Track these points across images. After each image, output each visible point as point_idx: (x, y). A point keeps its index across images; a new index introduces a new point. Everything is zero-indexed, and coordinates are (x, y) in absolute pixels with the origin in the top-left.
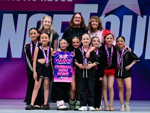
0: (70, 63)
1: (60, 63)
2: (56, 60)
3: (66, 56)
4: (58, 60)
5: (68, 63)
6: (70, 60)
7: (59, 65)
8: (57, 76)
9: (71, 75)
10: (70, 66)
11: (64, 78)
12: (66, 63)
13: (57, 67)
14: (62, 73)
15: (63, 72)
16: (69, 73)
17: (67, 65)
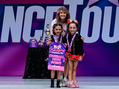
0: (63, 53)
3: (60, 47)
6: (63, 50)
7: (53, 54)
8: (51, 64)
9: (63, 64)
10: (63, 56)
11: (57, 66)
12: (59, 53)
13: (51, 56)
15: (56, 61)
16: (61, 62)
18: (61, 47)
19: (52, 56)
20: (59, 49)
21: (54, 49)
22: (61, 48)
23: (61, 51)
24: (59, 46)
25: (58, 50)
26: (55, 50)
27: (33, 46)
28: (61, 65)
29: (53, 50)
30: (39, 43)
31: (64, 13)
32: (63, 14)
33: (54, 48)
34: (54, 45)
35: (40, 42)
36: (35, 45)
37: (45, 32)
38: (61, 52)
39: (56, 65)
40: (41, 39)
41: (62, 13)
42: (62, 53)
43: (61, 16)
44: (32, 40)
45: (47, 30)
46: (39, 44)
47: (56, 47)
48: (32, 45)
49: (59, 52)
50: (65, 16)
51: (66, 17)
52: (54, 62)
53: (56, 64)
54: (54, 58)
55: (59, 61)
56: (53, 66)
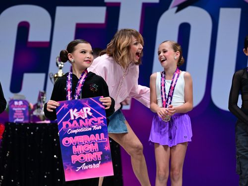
0: (100, 127)
1: (75, 131)
2: (61, 124)
3: (87, 111)
4: (68, 122)
5: (95, 127)
6: (99, 118)
7: (73, 135)
8: (72, 165)
9: (107, 157)
10: (102, 134)
11: (90, 166)
12: (90, 129)
13: (67, 142)
14: (82, 155)
15: (85, 153)
16: (101, 153)
17: (94, 132)
18: (91, 111)
19: (71, 140)
20: (86, 116)
21: (71, 122)
22: (91, 114)
23: (94, 123)
24: (85, 109)
25: (84, 120)
27: (18, 120)
28: (103, 161)
30: (36, 111)
33: (72, 118)
34: (71, 110)
35: (37, 106)
36: (23, 117)
37: (51, 79)
38: (93, 125)
39: (86, 162)
40: (40, 100)
42: (98, 126)
44: (16, 103)
45: (57, 74)
46: (35, 113)
47: (76, 115)
48: (15, 117)
49: (89, 127)
52: (80, 156)
53: (86, 160)
54: (77, 145)
55: (95, 152)
56: (80, 168)
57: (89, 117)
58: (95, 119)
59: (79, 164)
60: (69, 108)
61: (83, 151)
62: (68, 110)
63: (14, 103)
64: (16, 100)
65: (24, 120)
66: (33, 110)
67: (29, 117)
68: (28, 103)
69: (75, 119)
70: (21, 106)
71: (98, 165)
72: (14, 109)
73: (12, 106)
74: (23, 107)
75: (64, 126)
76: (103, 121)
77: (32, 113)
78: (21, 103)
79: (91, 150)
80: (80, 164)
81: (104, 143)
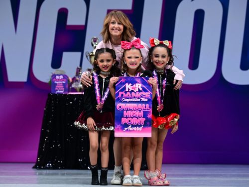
0: (147, 100)
1: (128, 100)
2: (118, 93)
3: (139, 86)
5: (143, 99)
6: (147, 93)
7: (126, 103)
8: (122, 125)
9: (148, 123)
10: (147, 105)
11: (135, 128)
12: (139, 100)
13: (120, 107)
14: (130, 119)
15: (132, 118)
16: (145, 119)
17: (141, 102)
18: (142, 87)
19: (123, 105)
20: (137, 90)
21: (126, 92)
22: (141, 89)
23: (142, 96)
24: (137, 84)
25: (135, 93)
26: (128, 93)
28: (145, 125)
29: (124, 94)
31: (119, 24)
32: (116, 25)
33: (127, 90)
34: (127, 84)
39: (132, 125)
40: (77, 74)
41: (113, 23)
42: (146, 98)
43: (112, 29)
44: (57, 77)
47: (130, 88)
49: (139, 98)
50: (120, 30)
51: (122, 31)
53: (132, 123)
54: (127, 110)
55: (140, 117)
56: (126, 129)
57: (139, 91)
58: (144, 93)
59: (126, 125)
60: (126, 82)
61: (132, 116)
62: (124, 83)
63: (55, 77)
64: (57, 75)
65: (64, 92)
66: (72, 83)
67: (69, 89)
68: (68, 78)
69: (129, 91)
70: (62, 80)
71: (141, 128)
72: (56, 82)
73: (54, 80)
74: (63, 81)
75: (120, 95)
76: (149, 96)
77: (71, 86)
78: (61, 77)
79: (137, 116)
80: (128, 126)
81: (148, 112)
